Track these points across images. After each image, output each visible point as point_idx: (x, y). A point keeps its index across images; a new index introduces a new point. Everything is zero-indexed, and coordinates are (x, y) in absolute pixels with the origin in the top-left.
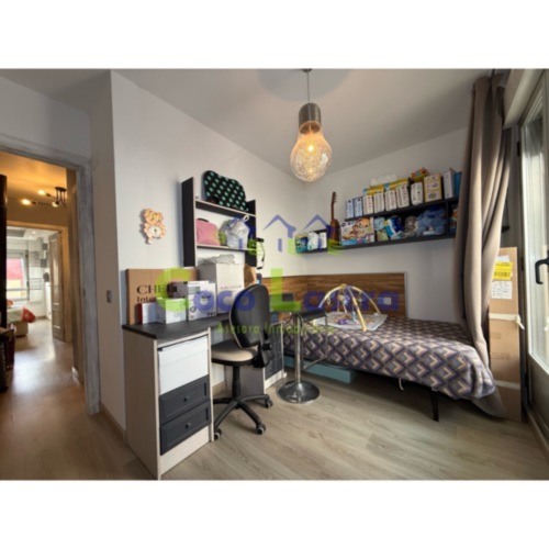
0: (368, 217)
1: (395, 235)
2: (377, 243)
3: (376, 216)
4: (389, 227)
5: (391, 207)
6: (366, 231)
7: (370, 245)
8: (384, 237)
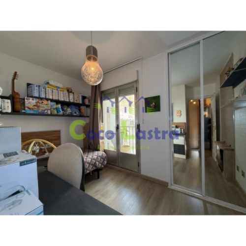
0: (48, 100)
1: (61, 113)
2: (51, 115)
3: (52, 100)
4: (59, 108)
5: (62, 99)
6: (46, 107)
7: (48, 115)
8: (55, 112)
